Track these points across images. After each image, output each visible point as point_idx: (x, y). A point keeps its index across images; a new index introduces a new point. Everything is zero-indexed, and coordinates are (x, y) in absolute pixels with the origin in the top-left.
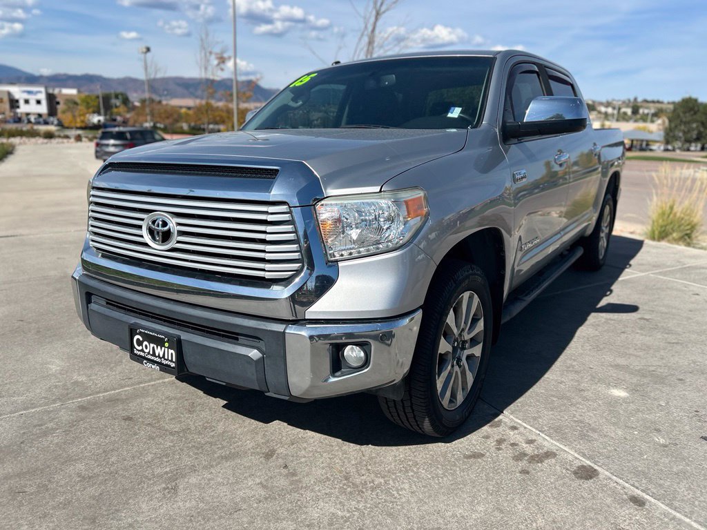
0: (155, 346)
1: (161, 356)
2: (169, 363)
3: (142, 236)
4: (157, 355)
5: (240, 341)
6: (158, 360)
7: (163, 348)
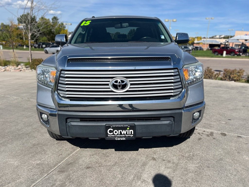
0: (122, 131)
1: (125, 134)
2: (129, 135)
3: (109, 88)
4: (123, 134)
5: (161, 119)
6: (124, 136)
7: (126, 131)
